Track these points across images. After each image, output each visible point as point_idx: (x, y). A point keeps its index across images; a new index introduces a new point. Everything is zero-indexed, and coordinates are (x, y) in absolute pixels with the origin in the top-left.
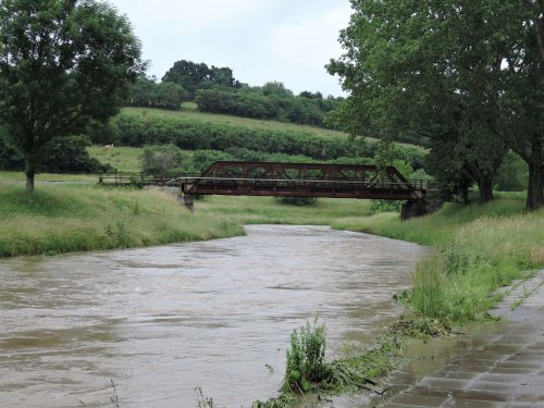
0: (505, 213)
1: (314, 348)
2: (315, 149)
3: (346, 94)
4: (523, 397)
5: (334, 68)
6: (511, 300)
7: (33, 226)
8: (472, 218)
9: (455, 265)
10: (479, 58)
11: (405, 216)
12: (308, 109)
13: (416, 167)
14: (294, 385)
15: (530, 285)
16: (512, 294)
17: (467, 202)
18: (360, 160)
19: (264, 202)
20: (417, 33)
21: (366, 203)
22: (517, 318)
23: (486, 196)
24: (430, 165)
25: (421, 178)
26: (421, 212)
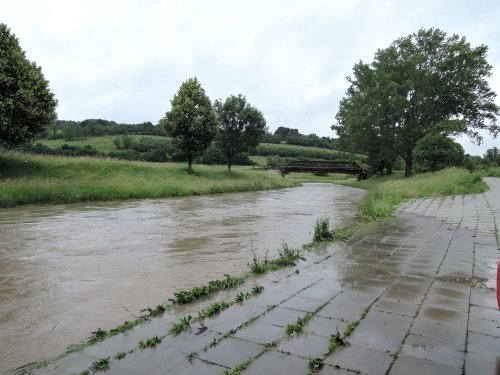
0: (397, 178)
1: (325, 226)
2: (327, 157)
3: (338, 137)
4: (404, 246)
5: (333, 128)
6: (399, 209)
7: (230, 183)
8: (385, 180)
9: (378, 196)
10: (388, 122)
11: (359, 180)
12: (324, 143)
13: (363, 162)
14: (317, 239)
15: (406, 204)
16: (400, 208)
17: (382, 175)
18: (342, 160)
19: (309, 175)
20: (365, 114)
21: (345, 175)
22: (402, 216)
23: (389, 173)
24: (368, 162)
25: (365, 167)
26: (365, 178)
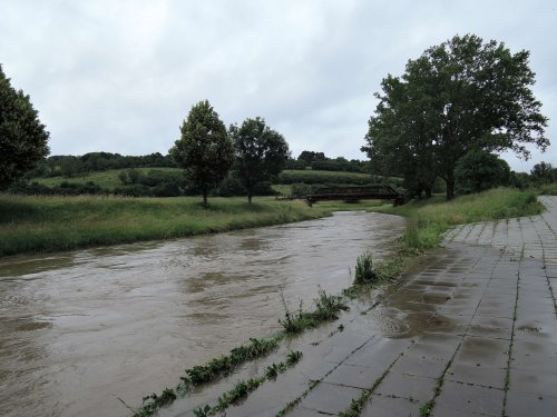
0: (437, 202)
1: (367, 264)
2: (358, 181)
3: (369, 159)
5: (363, 149)
6: (448, 239)
7: (251, 217)
8: (424, 205)
9: (421, 224)
10: (424, 140)
11: (395, 205)
12: (355, 166)
13: (398, 186)
15: (455, 232)
16: (448, 236)
17: (421, 199)
18: (376, 184)
19: (339, 203)
20: (397, 133)
21: (379, 201)
22: (451, 246)
23: (429, 196)
24: (404, 185)
25: (401, 190)
26: (402, 203)
